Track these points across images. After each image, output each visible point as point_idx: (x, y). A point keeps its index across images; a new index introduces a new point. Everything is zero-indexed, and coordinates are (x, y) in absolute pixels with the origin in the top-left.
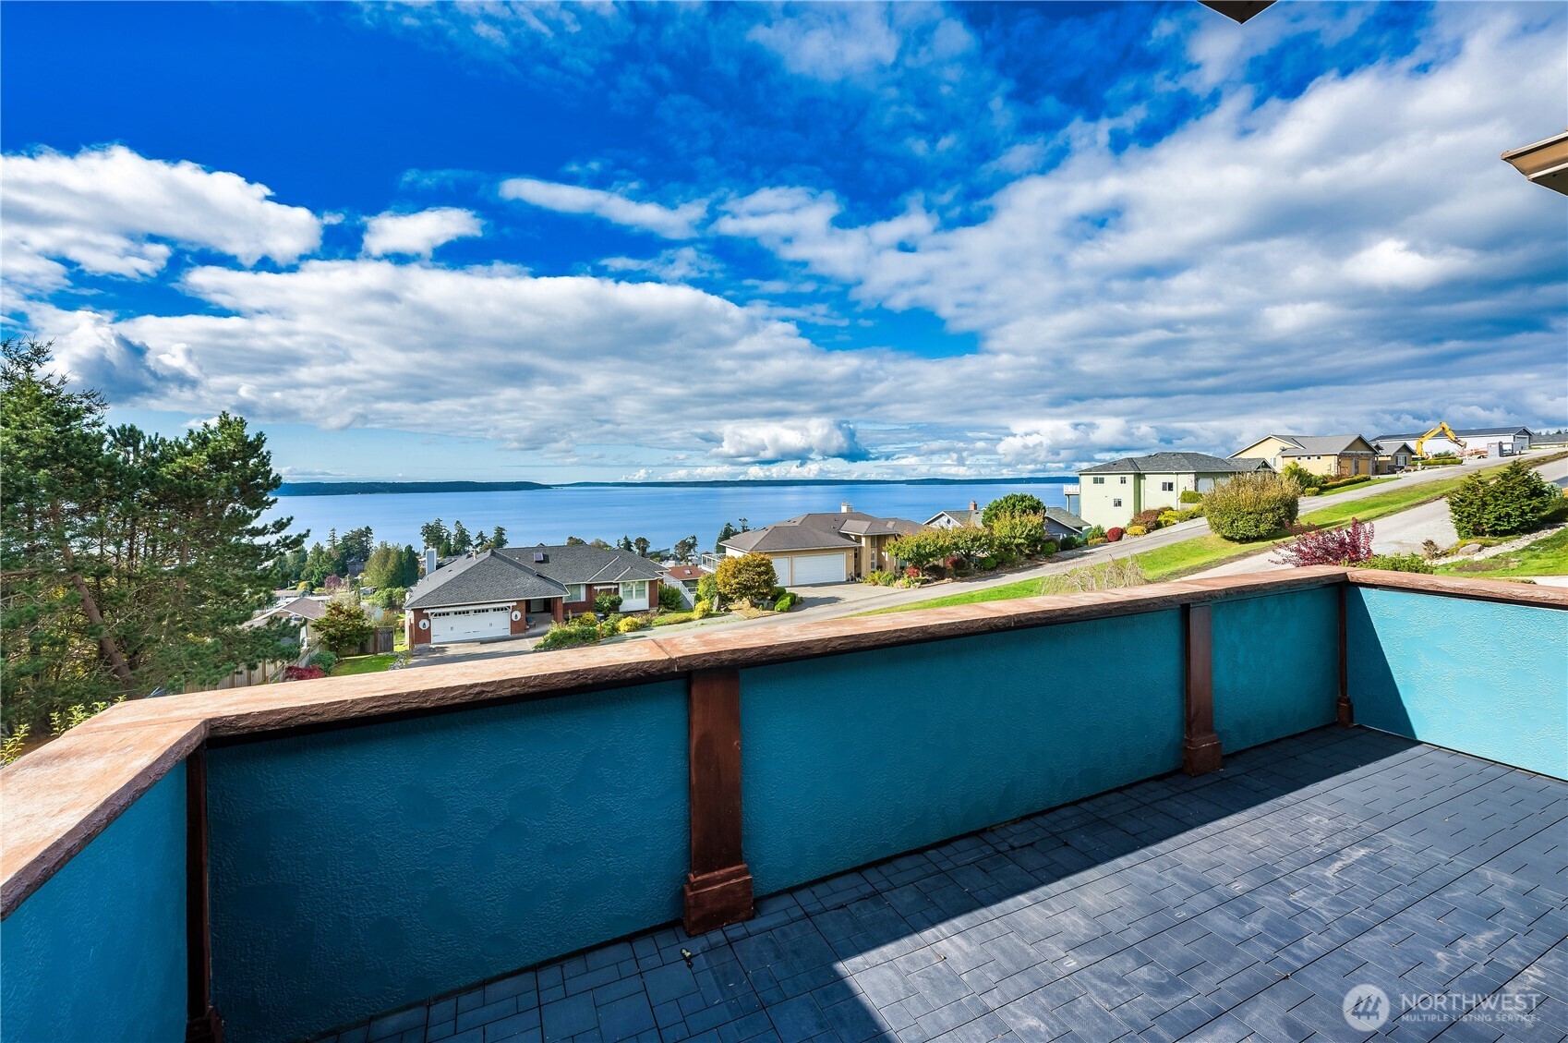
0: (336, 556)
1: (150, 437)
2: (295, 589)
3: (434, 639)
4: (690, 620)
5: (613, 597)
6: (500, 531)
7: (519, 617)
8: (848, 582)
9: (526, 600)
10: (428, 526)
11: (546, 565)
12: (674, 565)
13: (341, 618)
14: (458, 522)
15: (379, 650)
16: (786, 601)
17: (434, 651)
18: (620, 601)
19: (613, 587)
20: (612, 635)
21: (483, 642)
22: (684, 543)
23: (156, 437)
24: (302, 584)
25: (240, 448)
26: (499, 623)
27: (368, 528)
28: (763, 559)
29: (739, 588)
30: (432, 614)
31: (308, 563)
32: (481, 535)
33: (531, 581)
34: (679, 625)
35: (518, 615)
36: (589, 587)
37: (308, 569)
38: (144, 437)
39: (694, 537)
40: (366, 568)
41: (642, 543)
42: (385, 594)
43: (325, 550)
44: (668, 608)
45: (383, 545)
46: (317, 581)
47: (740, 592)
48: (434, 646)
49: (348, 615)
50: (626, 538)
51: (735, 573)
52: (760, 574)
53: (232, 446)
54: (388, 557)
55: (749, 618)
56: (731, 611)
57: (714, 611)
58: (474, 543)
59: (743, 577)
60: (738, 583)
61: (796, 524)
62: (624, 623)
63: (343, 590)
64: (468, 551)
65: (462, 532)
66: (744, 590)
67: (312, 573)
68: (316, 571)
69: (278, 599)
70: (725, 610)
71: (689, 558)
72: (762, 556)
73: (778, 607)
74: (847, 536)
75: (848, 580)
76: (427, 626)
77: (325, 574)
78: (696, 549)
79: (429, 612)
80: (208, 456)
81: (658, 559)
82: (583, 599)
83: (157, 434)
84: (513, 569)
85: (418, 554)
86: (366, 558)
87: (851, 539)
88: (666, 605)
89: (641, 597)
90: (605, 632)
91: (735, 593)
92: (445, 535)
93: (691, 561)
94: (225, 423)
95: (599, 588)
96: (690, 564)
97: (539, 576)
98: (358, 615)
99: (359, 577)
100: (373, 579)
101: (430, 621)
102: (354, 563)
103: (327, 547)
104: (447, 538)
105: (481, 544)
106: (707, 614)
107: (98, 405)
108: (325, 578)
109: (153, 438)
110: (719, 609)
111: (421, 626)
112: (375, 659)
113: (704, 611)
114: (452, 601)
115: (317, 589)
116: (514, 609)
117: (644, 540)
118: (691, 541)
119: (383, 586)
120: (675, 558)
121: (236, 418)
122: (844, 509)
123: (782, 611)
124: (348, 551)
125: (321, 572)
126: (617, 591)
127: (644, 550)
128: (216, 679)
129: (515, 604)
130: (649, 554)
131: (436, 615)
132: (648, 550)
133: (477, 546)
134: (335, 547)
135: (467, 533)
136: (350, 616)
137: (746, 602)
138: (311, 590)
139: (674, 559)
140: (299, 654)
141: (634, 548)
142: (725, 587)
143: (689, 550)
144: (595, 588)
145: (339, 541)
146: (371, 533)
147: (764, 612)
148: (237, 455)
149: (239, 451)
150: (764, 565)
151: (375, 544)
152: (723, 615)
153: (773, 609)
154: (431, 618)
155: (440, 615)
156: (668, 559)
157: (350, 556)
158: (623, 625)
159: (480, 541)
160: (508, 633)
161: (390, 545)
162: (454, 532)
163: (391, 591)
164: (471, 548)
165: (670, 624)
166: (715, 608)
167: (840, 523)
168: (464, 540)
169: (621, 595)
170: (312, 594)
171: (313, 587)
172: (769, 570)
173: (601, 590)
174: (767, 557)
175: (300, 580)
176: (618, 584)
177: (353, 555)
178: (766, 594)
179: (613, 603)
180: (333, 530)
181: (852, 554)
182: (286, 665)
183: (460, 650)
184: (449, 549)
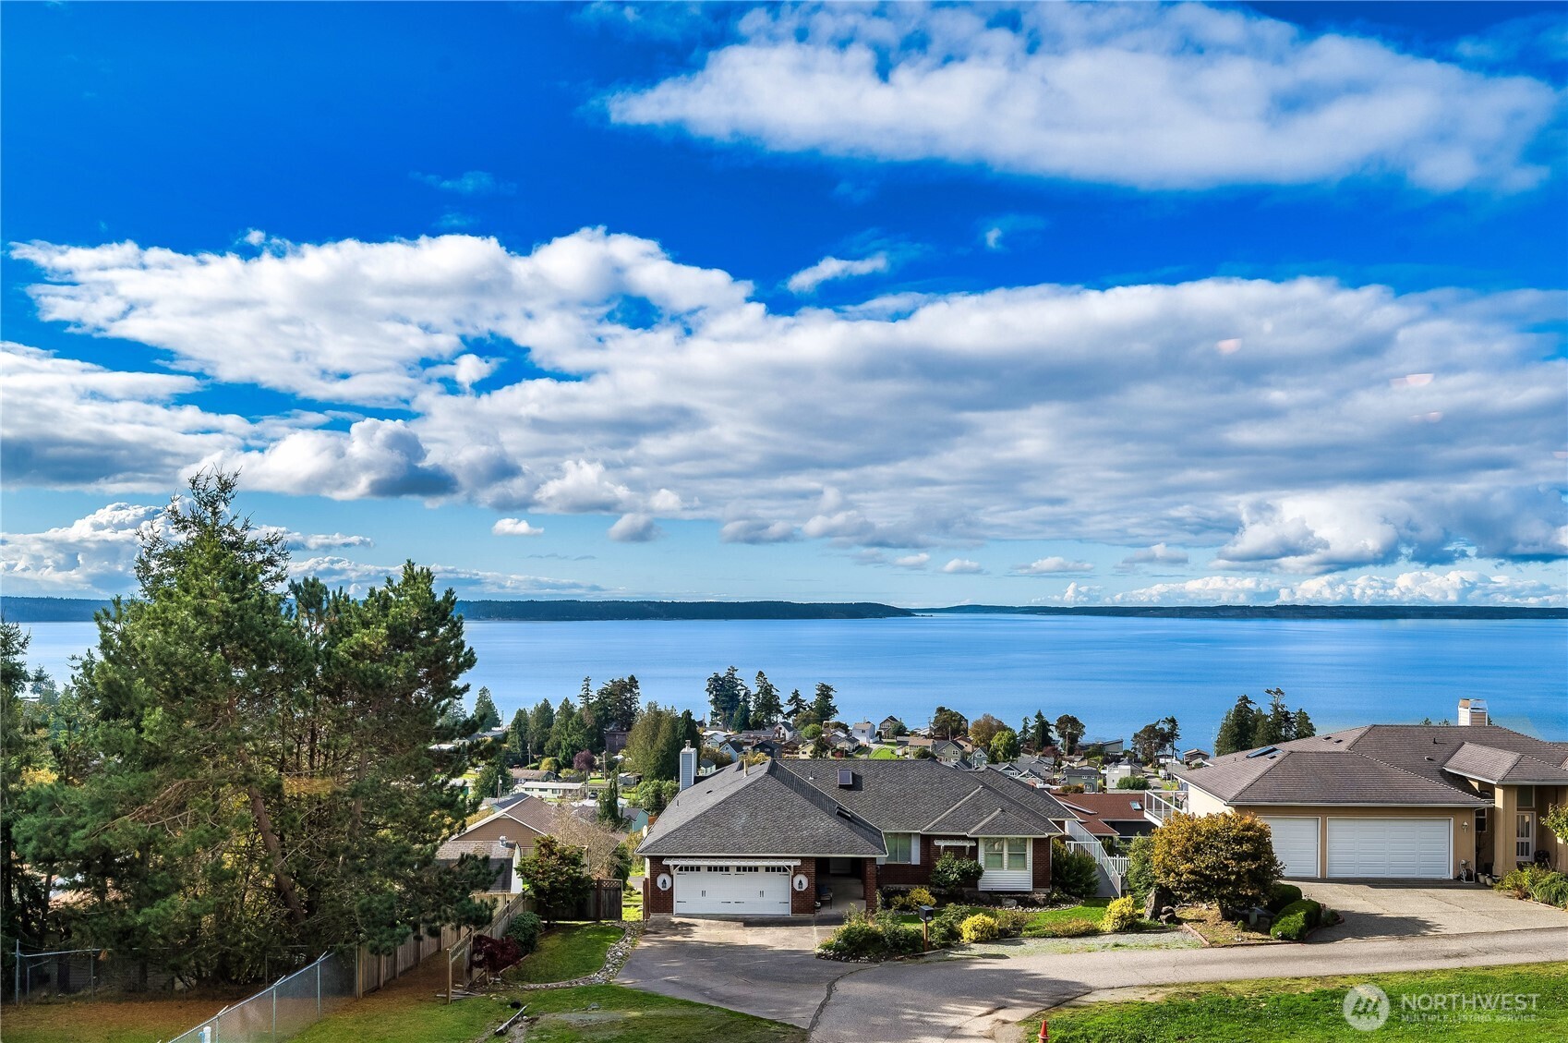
0: (589, 721)
1: (334, 593)
2: (537, 768)
3: (677, 908)
4: (1093, 932)
5: (967, 864)
6: (825, 692)
7: (805, 885)
8: (1456, 883)
9: (818, 860)
10: (717, 679)
11: (857, 794)
12: (1128, 775)
13: (553, 861)
14: (761, 673)
15: (602, 915)
16: (1297, 919)
17: (675, 928)
18: (979, 872)
19: (968, 844)
20: (948, 946)
21: (749, 922)
22: (1151, 731)
23: (340, 593)
24: (546, 761)
25: (424, 615)
26: (773, 894)
27: (632, 678)
28: (1249, 828)
29: (1195, 881)
30: (675, 866)
31: (555, 727)
32: (795, 696)
33: (825, 825)
34: (1072, 941)
35: (803, 882)
36: (927, 840)
37: (554, 739)
38: (327, 593)
39: (1173, 721)
40: (628, 743)
41: (1071, 725)
42: (650, 789)
43: (576, 710)
44: (1070, 894)
45: (652, 706)
46: (564, 758)
47: (1199, 889)
48: (676, 920)
49: (561, 858)
50: (1039, 716)
51: (1187, 851)
52: (1240, 857)
53: (415, 613)
54: (658, 728)
55: (1213, 944)
56: (1180, 921)
57: (1146, 920)
58: (786, 709)
59: (1205, 861)
60: (1192, 872)
61: (1342, 747)
62: (970, 926)
63: (599, 775)
64: (776, 723)
65: (767, 690)
66: (1204, 887)
67: (559, 744)
68: (564, 743)
69: (516, 781)
70: (1168, 920)
71: (1162, 761)
72: (1248, 820)
73: (1277, 930)
74: (1461, 782)
75: (1459, 878)
76: (668, 886)
77: (575, 749)
78: (1176, 743)
79: (671, 863)
80: (388, 628)
81: (1100, 758)
82: (916, 859)
83: (341, 589)
84: (799, 799)
85: (701, 724)
86: (629, 726)
87: (1470, 789)
88: (1065, 887)
89: (1016, 868)
90: (935, 939)
91: (1188, 890)
92: (742, 693)
93: (1163, 766)
94: (411, 578)
95: (942, 844)
96: (1162, 772)
97: (841, 814)
98: (575, 859)
99: (619, 757)
100: (637, 761)
101: (672, 877)
102: (613, 734)
103: (578, 705)
104: (744, 700)
105: (795, 711)
106: (1130, 925)
107: (280, 555)
108: (574, 754)
109: (337, 594)
110: (1156, 914)
111: (659, 884)
112: (594, 931)
113: (1123, 917)
114: (703, 847)
115: (564, 771)
116: (797, 870)
117: (1073, 721)
118: (1167, 727)
119: (650, 773)
120: (1134, 760)
121: (422, 570)
122: (1464, 718)
123: (1286, 938)
124: (606, 714)
125: (570, 745)
126: (974, 853)
127: (1073, 739)
128: (388, 947)
129: (798, 863)
130: (1084, 748)
131: (681, 869)
132: (1083, 741)
133: (789, 714)
134: (589, 707)
135: (775, 693)
136: (563, 858)
137: (1211, 910)
138: (558, 771)
139: (1130, 762)
140: (491, 918)
141: (1054, 735)
142: (1168, 875)
143: (1161, 746)
144: (937, 843)
145: (594, 693)
146: (637, 687)
147: (1246, 934)
148: (421, 626)
149: (423, 619)
150: (1249, 839)
151: (642, 704)
152: (1162, 930)
153: (1268, 933)
154: (674, 872)
155: (687, 869)
156: (1117, 760)
157: (608, 721)
158: (968, 927)
159: (793, 707)
160: (785, 911)
161: (661, 707)
162: (754, 690)
163: (659, 785)
164: (780, 719)
165: (1055, 936)
166: (1147, 912)
167: (1447, 749)
168: (769, 703)
169: (981, 860)
170: (557, 778)
171: (559, 767)
172: (1260, 846)
173: (946, 848)
174: (1260, 821)
175: (544, 755)
176: (976, 840)
177: (613, 720)
178: (1255, 899)
179: (964, 874)
180: (587, 680)
181: (1469, 822)
182: (475, 934)
183: (713, 931)
184: (747, 718)
